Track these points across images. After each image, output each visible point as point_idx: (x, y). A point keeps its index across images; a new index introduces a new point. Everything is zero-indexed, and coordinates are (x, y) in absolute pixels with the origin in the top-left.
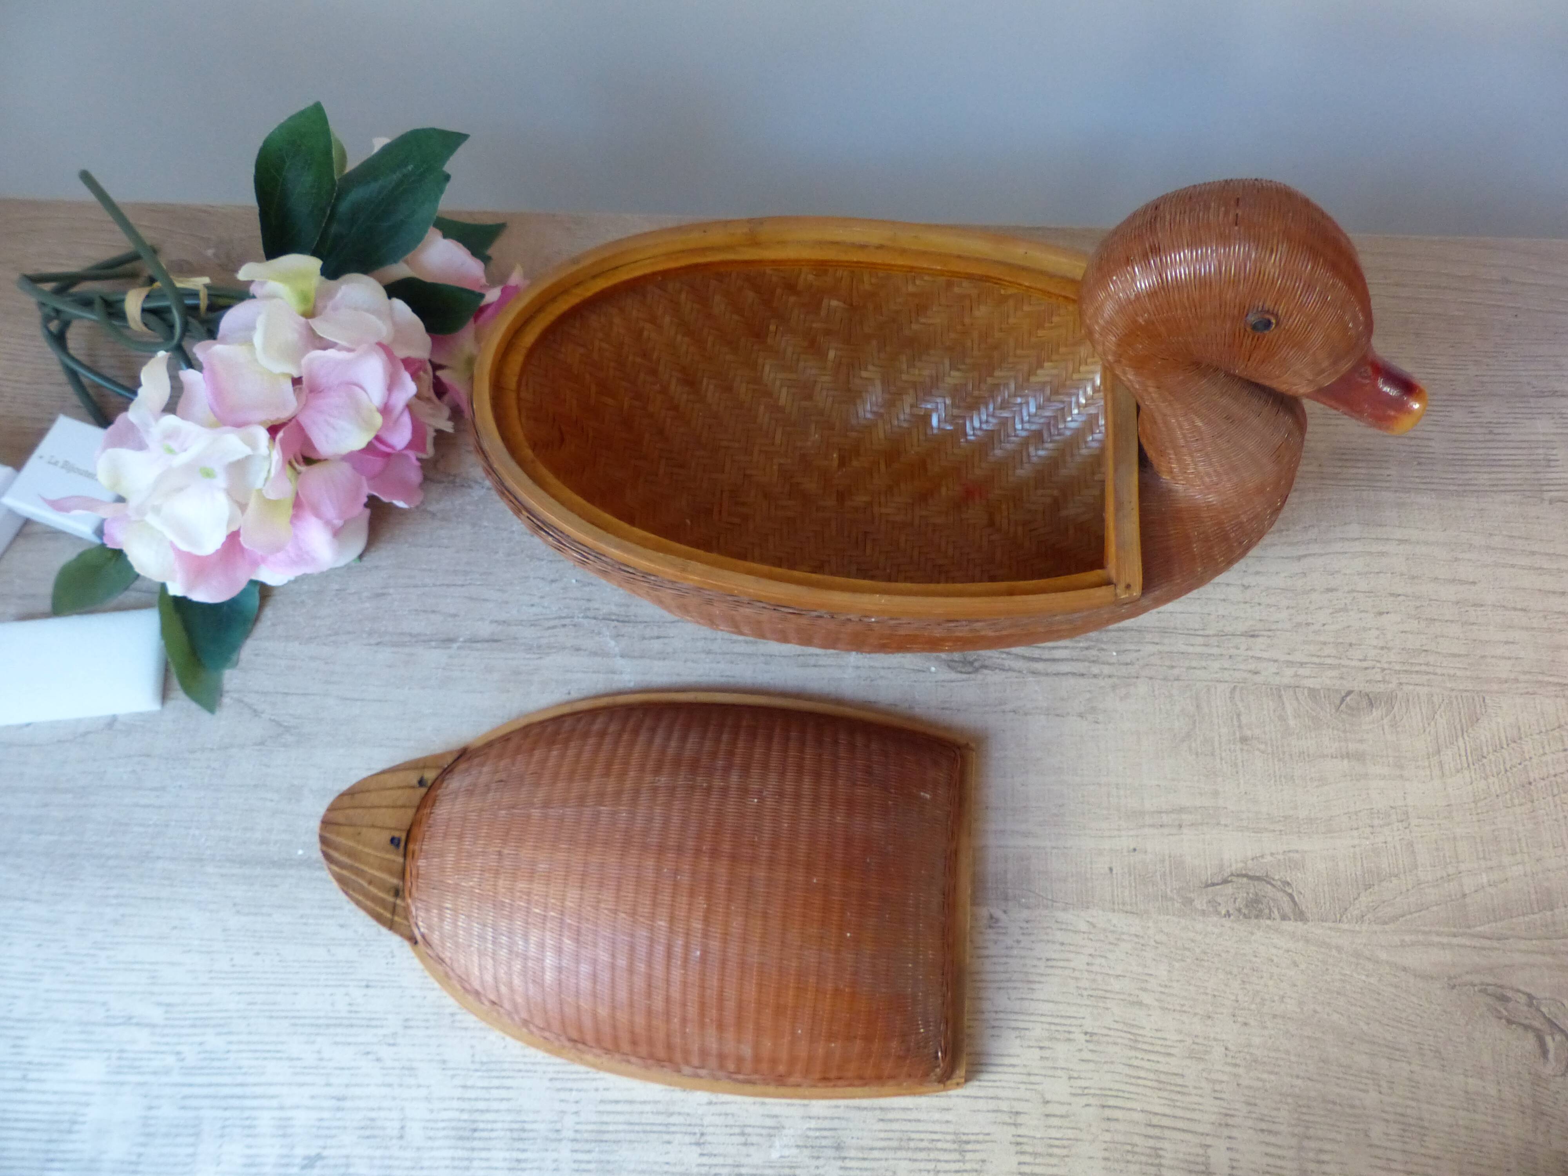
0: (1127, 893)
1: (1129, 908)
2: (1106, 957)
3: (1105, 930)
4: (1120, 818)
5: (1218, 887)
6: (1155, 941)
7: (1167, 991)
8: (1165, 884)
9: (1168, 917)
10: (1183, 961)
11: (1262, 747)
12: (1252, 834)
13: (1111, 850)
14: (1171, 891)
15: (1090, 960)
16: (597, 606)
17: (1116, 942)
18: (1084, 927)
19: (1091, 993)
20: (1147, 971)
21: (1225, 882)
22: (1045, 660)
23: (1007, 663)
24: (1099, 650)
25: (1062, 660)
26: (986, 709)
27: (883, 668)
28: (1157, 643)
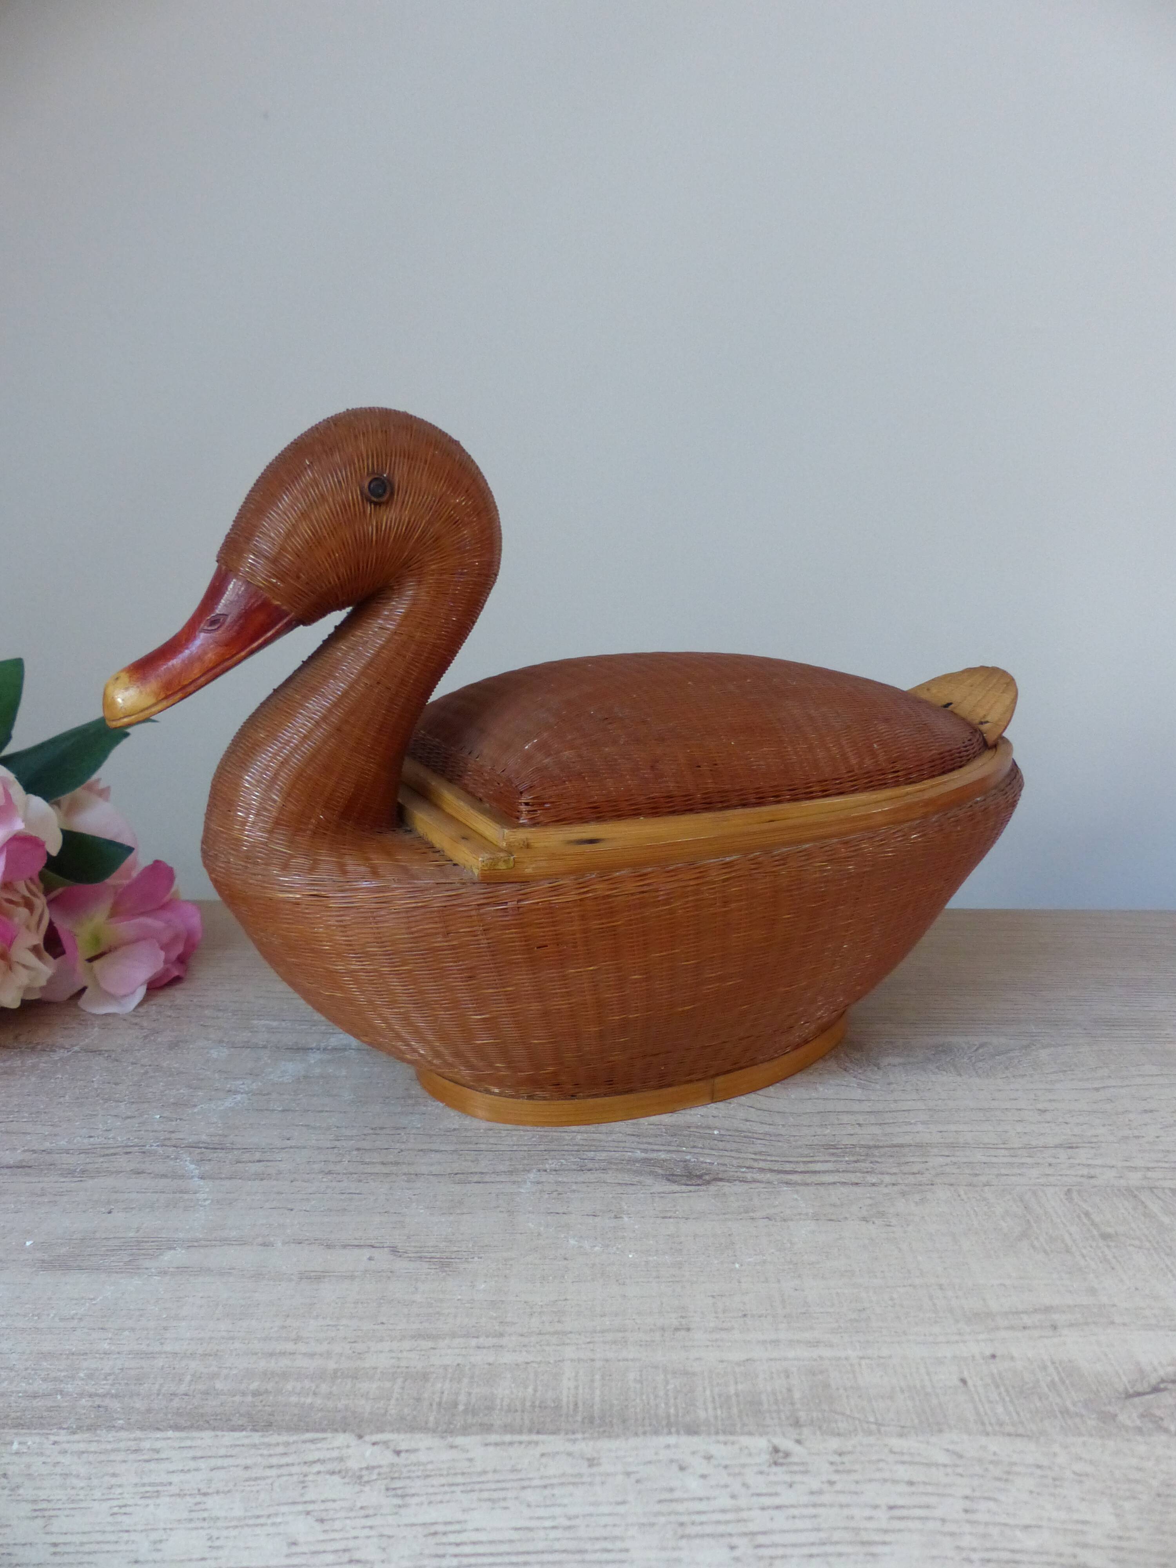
0: (1000, 1409)
1: (1009, 1429)
2: (995, 1500)
3: (980, 1461)
4: (957, 1321)
5: (1147, 1397)
6: (1074, 1473)
7: (1124, 1544)
8: (1060, 1395)
9: (1085, 1439)
10: (1134, 1498)
11: (1137, 1243)
12: (1170, 1333)
13: (954, 1357)
14: (1074, 1404)
15: (968, 1504)
16: (181, 1137)
17: (1005, 1477)
18: (943, 1458)
19: (987, 1555)
20: (1076, 1516)
21: (1156, 1390)
22: (801, 1172)
23: (749, 1176)
24: (871, 1162)
25: (824, 1172)
26: (727, 1216)
27: (576, 1183)
28: (948, 1156)
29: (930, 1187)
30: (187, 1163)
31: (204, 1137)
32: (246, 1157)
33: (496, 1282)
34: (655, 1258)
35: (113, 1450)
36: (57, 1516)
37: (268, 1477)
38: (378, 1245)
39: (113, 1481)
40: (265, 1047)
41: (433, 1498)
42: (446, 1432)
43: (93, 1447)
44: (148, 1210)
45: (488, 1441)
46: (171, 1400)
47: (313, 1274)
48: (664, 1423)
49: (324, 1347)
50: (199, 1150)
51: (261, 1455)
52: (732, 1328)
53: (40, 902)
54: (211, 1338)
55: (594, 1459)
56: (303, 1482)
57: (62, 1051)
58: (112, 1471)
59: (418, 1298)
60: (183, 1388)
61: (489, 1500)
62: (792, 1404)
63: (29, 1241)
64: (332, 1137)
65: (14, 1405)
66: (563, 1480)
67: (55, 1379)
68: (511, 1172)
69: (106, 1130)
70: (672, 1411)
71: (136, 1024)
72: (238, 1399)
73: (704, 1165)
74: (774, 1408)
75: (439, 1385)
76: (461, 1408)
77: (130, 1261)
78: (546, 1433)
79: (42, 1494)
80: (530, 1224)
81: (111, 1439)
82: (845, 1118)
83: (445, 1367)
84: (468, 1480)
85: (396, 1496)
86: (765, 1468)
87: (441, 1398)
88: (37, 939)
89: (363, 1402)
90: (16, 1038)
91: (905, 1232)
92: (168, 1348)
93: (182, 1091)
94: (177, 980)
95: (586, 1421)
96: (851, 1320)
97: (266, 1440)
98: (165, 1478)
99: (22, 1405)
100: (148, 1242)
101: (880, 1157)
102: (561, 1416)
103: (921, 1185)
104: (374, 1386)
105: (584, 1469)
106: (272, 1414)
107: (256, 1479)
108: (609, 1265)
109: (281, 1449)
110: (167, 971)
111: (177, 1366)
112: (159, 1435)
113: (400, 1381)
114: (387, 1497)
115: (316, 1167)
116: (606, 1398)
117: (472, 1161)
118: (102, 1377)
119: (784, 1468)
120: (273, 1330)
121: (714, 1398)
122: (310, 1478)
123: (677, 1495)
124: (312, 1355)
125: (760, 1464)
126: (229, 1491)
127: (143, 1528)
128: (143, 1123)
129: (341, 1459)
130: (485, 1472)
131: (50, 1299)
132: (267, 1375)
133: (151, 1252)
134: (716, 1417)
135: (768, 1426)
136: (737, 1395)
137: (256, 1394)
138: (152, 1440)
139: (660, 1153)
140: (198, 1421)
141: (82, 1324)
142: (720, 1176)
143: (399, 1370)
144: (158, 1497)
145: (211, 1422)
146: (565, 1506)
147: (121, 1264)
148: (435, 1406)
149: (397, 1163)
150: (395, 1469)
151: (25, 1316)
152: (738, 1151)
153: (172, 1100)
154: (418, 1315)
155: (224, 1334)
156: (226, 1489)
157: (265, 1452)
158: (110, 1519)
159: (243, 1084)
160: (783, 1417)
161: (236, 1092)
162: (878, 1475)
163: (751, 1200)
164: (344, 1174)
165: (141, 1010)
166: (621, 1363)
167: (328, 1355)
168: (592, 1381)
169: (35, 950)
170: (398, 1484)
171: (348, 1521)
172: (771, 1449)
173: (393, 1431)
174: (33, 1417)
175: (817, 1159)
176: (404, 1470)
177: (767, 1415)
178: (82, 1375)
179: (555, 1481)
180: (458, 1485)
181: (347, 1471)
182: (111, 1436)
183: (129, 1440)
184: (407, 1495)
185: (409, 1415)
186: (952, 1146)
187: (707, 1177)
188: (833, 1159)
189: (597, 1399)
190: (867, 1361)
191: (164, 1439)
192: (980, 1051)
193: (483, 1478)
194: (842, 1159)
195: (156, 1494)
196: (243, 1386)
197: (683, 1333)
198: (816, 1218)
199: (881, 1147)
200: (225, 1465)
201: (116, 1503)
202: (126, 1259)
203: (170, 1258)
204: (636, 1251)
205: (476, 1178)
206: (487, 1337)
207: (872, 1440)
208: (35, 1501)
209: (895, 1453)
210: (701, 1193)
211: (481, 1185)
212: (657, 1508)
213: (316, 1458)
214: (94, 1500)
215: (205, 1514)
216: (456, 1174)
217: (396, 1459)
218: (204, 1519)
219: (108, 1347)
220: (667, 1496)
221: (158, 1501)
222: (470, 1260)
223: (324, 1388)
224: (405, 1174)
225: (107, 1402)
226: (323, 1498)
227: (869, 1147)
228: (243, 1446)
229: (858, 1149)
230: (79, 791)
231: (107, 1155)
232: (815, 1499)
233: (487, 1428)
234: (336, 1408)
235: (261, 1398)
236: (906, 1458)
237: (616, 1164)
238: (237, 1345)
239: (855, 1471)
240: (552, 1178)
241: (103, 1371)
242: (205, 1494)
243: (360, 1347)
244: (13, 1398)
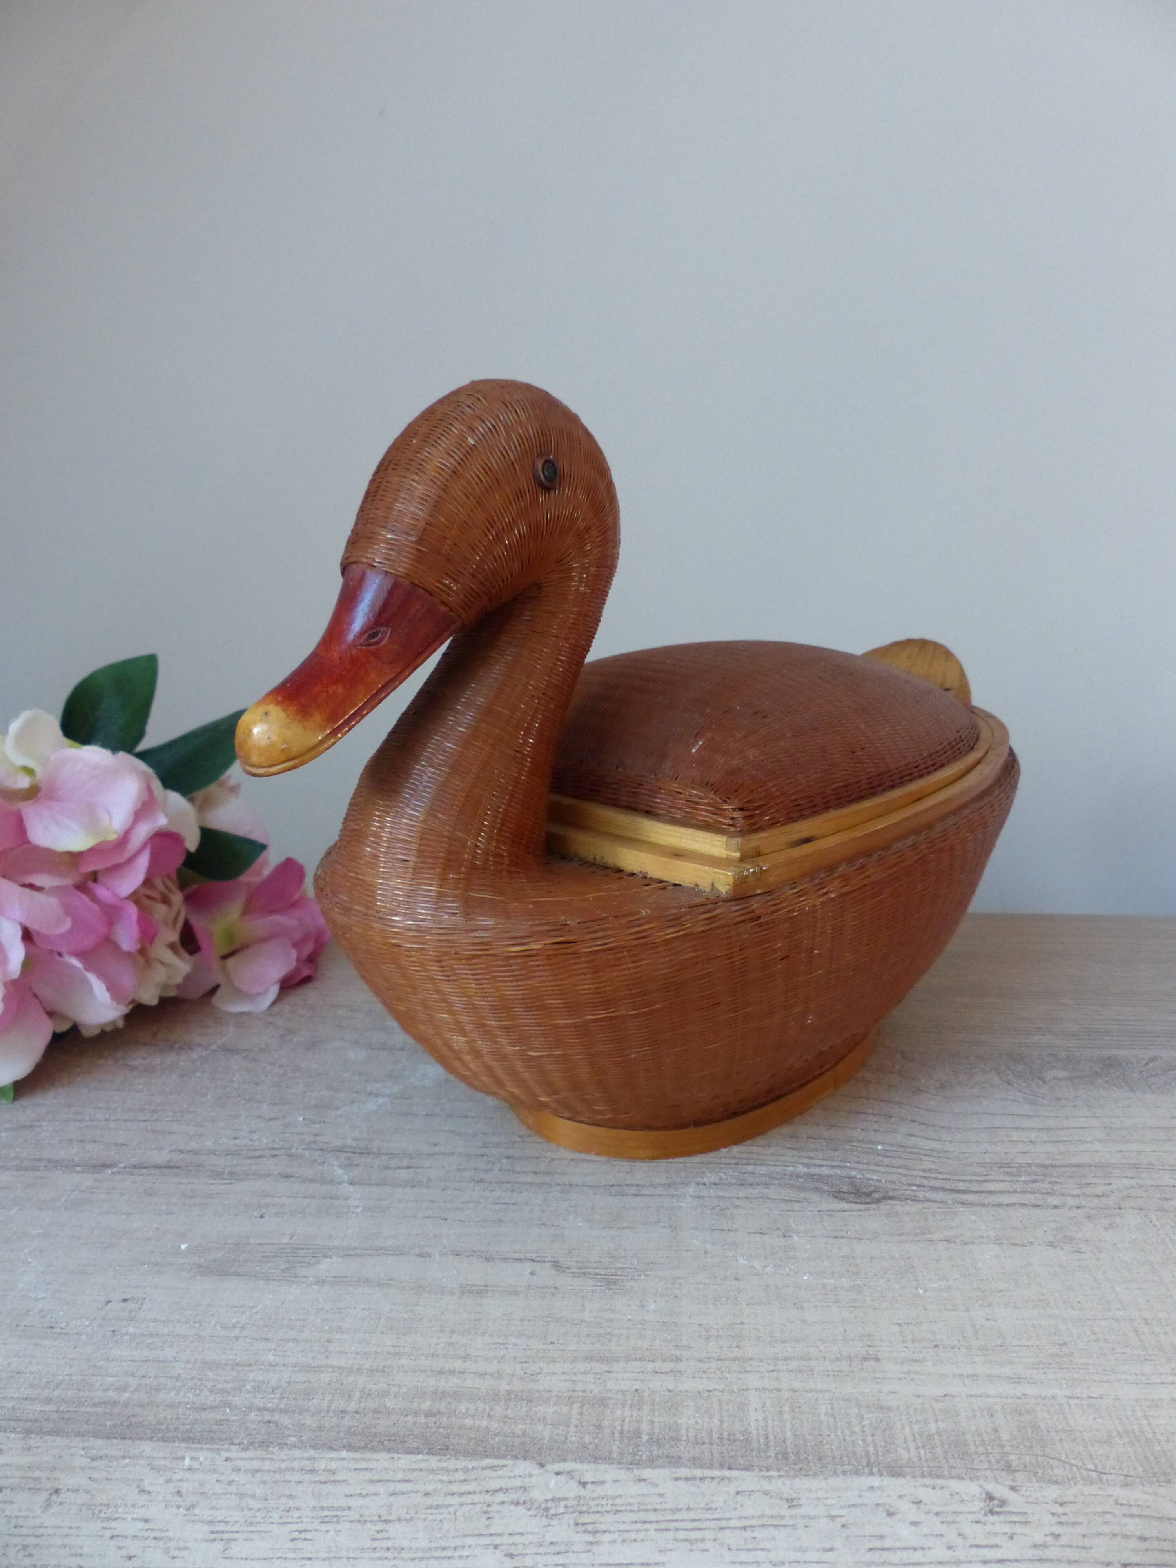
16: (327, 1140)
22: (976, 1192)
23: (921, 1195)
24: (1050, 1183)
25: (1000, 1192)
26: (903, 1238)
27: (738, 1198)
28: (1133, 1178)
29: (1118, 1211)
30: (336, 1168)
31: (349, 1141)
32: (393, 1163)
33: (666, 1302)
34: (832, 1281)
35: (288, 1470)
36: (236, 1540)
37: (450, 1506)
38: (539, 1259)
39: (291, 1503)
40: (402, 1049)
41: (626, 1536)
42: (631, 1463)
43: (267, 1465)
44: (300, 1215)
45: (677, 1476)
46: (342, 1418)
47: (475, 1288)
48: (864, 1462)
49: (494, 1366)
50: (345, 1155)
51: (441, 1481)
52: (924, 1359)
53: (177, 898)
54: (376, 1353)
55: (793, 1500)
56: (486, 1512)
57: (200, 1049)
58: (287, 1493)
59: (586, 1316)
60: (353, 1405)
61: (686, 1540)
62: (1001, 1446)
63: (184, 1243)
64: (480, 1143)
65: (182, 1417)
66: (763, 1521)
67: (222, 1391)
68: (669, 1186)
69: (251, 1132)
70: (871, 1449)
71: (270, 1023)
72: (410, 1419)
73: (871, 1182)
74: (981, 1449)
75: (619, 1412)
76: (645, 1437)
77: (287, 1268)
78: (738, 1469)
79: (220, 1515)
80: (695, 1241)
81: (285, 1458)
82: (1016, 1136)
83: (624, 1393)
84: (662, 1518)
85: (585, 1532)
86: (980, 1517)
87: (622, 1426)
88: (173, 936)
89: (540, 1427)
90: (154, 1035)
91: (1098, 1260)
92: (334, 1362)
93: (322, 1093)
94: (308, 979)
95: (780, 1456)
96: (1052, 1355)
97: (444, 1465)
98: (343, 1502)
99: (191, 1417)
100: (303, 1249)
101: (1059, 1177)
102: (752, 1450)
103: (1107, 1208)
104: (551, 1410)
105: (785, 1511)
106: (447, 1437)
107: (437, 1507)
108: (784, 1286)
109: (460, 1476)
110: (297, 970)
111: (345, 1382)
112: (333, 1455)
113: (576, 1406)
114: (578, 1532)
115: (467, 1174)
116: (798, 1433)
117: (627, 1173)
118: (270, 1390)
119: (1002, 1518)
120: (439, 1347)
121: (914, 1436)
122: (494, 1508)
123: (887, 1543)
124: (483, 1375)
125: (974, 1513)
126: (411, 1519)
127: (325, 1556)
128: (287, 1125)
129: (524, 1489)
130: (679, 1510)
131: (209, 1305)
132: (439, 1395)
133: (307, 1259)
134: (920, 1458)
135: (977, 1470)
136: (938, 1433)
137: (429, 1414)
138: (325, 1460)
139: (823, 1169)
140: (371, 1442)
141: (244, 1334)
142: (890, 1194)
143: (576, 1394)
144: (338, 1522)
145: (385, 1443)
146: (769, 1550)
147: (278, 1271)
148: (617, 1435)
149: (549, 1173)
150: (582, 1502)
151: (187, 1322)
152: (906, 1167)
153: (313, 1102)
154: (588, 1336)
155: (391, 1349)
156: (408, 1517)
157: (445, 1478)
158: (291, 1545)
159: (383, 1087)
160: (993, 1459)
161: (377, 1095)
162: (1106, 1529)
163: (926, 1220)
164: (496, 1183)
165: (276, 1009)
166: (809, 1394)
167: (500, 1375)
168: (781, 1413)
169: (172, 946)
170: (586, 1519)
171: (538, 1558)
172: (984, 1496)
173: (575, 1460)
174: (202, 1431)
175: (991, 1178)
176: (592, 1503)
177: (975, 1457)
178: (249, 1387)
179: (753, 1522)
180: (651, 1522)
181: (532, 1501)
182: (284, 1454)
183: (303, 1458)
184: (597, 1532)
185: (590, 1443)
186: (1136, 1167)
187: (876, 1195)
188: (1010, 1178)
189: (789, 1434)
190: (1076, 1401)
191: (339, 1459)
192: (1151, 1065)
193: (677, 1516)
194: (1019, 1179)
195: (335, 1519)
196: (415, 1405)
197: (872, 1363)
198: (998, 1241)
199: (1058, 1166)
200: (405, 1490)
201: (294, 1527)
202: (283, 1266)
203: (327, 1266)
204: (811, 1273)
205: (632, 1190)
206: (664, 1361)
207: (1093, 1489)
208: (211, 1522)
209: (1121, 1505)
210: (872, 1212)
211: (639, 1198)
212: (869, 1556)
213: (498, 1487)
214: (273, 1523)
215: (389, 1544)
216: (612, 1186)
217: (583, 1492)
218: (388, 1549)
219: (272, 1359)
220: (878, 1544)
221: (339, 1527)
222: (636, 1278)
223: (499, 1410)
224: (559, 1185)
225: (276, 1417)
226: (510, 1531)
227: (1046, 1167)
228: (421, 1470)
229: (1033, 1168)
230: (212, 788)
231: (254, 1157)
232: (1038, 1553)
233: (674, 1461)
234: (514, 1433)
235: (434, 1419)
236: (1135, 1511)
237: (777, 1179)
238: (404, 1361)
239: (1080, 1524)
240: (713, 1192)
241: (269, 1385)
242: (386, 1521)
243: (532, 1368)
244: (181, 1410)
